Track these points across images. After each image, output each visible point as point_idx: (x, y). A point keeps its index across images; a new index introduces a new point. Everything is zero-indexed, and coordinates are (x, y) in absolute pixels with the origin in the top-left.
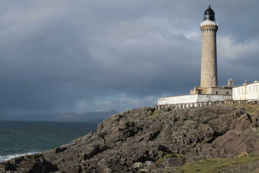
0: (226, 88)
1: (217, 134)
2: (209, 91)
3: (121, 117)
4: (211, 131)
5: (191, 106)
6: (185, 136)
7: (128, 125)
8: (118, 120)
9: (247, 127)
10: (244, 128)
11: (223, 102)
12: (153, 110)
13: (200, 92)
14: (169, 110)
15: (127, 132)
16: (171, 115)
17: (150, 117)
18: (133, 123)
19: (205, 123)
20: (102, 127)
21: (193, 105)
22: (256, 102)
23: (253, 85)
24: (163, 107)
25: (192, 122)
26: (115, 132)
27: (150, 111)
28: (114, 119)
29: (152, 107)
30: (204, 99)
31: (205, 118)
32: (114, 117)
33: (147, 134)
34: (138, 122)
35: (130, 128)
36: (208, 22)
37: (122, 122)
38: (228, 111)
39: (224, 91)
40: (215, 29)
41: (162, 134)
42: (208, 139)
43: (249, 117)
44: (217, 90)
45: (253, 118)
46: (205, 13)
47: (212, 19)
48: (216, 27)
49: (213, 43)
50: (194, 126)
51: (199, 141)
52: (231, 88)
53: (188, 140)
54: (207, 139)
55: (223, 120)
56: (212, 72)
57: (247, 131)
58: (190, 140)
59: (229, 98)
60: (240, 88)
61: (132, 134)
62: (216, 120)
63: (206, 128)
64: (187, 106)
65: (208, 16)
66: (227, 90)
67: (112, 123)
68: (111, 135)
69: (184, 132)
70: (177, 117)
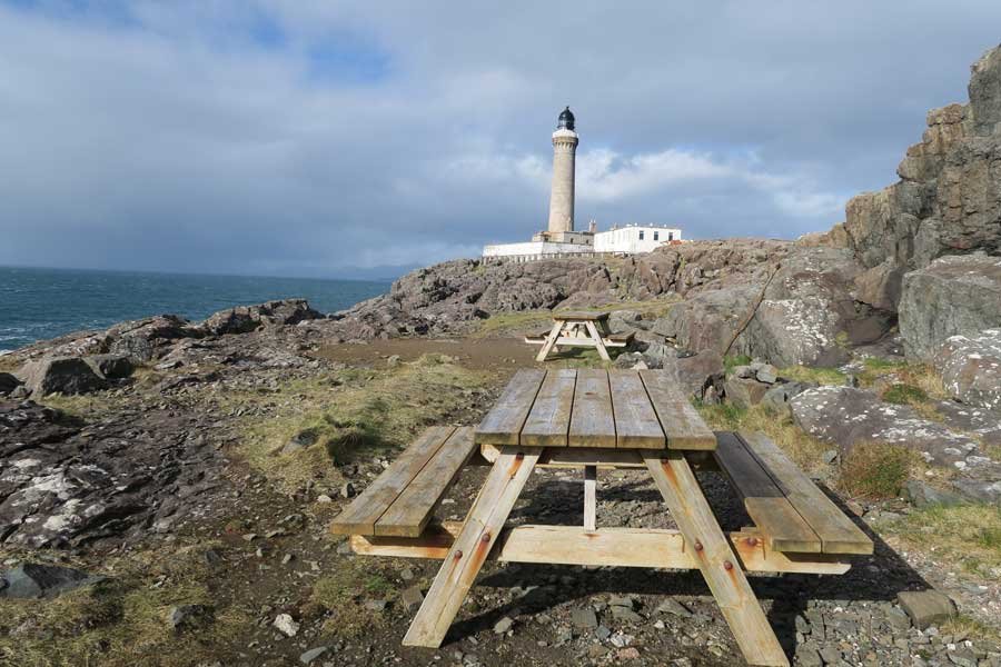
0: (585, 234)
1: (560, 298)
2: (561, 238)
3: (427, 272)
4: (554, 293)
5: (533, 259)
6: (516, 298)
7: (436, 284)
8: (423, 277)
9: (604, 288)
10: (599, 289)
11: (579, 254)
12: (476, 264)
13: (546, 239)
14: (500, 264)
15: (435, 294)
16: (501, 271)
17: (470, 274)
18: (445, 282)
19: (548, 282)
20: (399, 287)
21: (536, 258)
22: (626, 256)
23: (624, 229)
24: (490, 260)
25: (529, 280)
26: (417, 294)
27: (472, 266)
28: (417, 275)
29: (475, 260)
30: (552, 249)
31: (548, 276)
32: (417, 273)
33: (465, 295)
34: (453, 281)
35: (440, 289)
36: (565, 132)
37: (429, 281)
38: (582, 266)
39: (583, 238)
40: (575, 143)
41: (485, 296)
42: (548, 304)
43: (608, 274)
44: (572, 236)
45: (613, 276)
46: (561, 118)
47: (570, 126)
48: (577, 140)
49: (570, 165)
50: (530, 285)
51: (535, 306)
52: (592, 234)
53: (519, 304)
54: (546, 304)
55: (573, 279)
56: (566, 209)
57: (603, 293)
58: (523, 304)
59: (589, 248)
60: (606, 233)
61: (443, 297)
62: (564, 278)
63: (547, 289)
64: (527, 259)
65: (564, 122)
66: (589, 237)
67: (414, 281)
68: (410, 299)
69: (516, 293)
70: (510, 274)
